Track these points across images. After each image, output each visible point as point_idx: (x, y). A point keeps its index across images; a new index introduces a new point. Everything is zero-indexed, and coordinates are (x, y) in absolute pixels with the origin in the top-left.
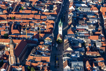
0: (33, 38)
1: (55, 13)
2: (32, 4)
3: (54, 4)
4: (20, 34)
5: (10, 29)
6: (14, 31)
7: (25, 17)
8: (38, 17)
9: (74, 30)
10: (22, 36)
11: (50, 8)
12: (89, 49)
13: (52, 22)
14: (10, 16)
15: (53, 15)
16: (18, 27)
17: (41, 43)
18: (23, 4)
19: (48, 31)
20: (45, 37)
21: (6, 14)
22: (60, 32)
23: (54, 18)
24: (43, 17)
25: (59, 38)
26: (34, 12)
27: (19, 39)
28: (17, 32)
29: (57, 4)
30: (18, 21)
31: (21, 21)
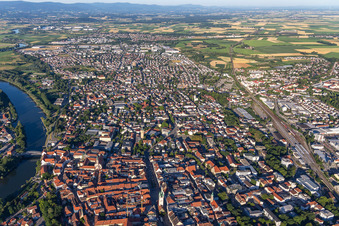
0: (134, 213)
1: (145, 179)
2: (116, 171)
3: (138, 168)
4: (117, 211)
5: (103, 206)
6: (110, 208)
7: (115, 187)
8: (128, 186)
9: (173, 197)
10: (121, 213)
11: (137, 173)
12: (198, 220)
13: (147, 190)
14: (98, 188)
15: (143, 182)
16: (112, 201)
17: (146, 219)
18: (106, 172)
19: (146, 202)
20: (146, 211)
21: (92, 186)
22: (161, 203)
23: (146, 186)
24: (133, 185)
25: (162, 210)
26: (122, 180)
27: (118, 218)
28: (113, 208)
29: (142, 167)
30: (109, 193)
31: (113, 193)
